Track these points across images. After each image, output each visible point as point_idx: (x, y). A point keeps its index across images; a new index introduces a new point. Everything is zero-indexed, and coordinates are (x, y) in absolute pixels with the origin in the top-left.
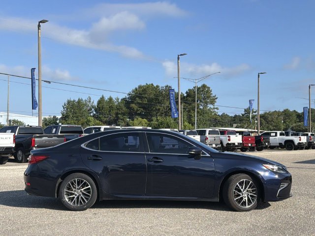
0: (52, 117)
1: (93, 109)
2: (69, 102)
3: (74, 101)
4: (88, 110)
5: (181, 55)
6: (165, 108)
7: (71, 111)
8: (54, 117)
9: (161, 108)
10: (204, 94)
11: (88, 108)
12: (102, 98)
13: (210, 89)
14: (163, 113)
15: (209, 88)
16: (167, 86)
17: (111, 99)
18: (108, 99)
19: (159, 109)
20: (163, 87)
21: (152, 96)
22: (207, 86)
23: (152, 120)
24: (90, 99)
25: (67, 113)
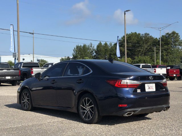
0: (67, 57)
1: (94, 52)
2: (77, 47)
3: (81, 46)
4: (91, 52)
5: (127, 11)
6: (145, 50)
7: (78, 53)
8: (68, 57)
9: (142, 50)
10: (174, 39)
11: (90, 51)
12: (100, 44)
13: (179, 35)
14: (143, 54)
15: (177, 34)
16: (146, 34)
17: (106, 44)
18: (104, 44)
19: (140, 51)
20: (143, 35)
21: (135, 41)
22: (176, 32)
23: (135, 59)
24: (92, 45)
25: (76, 55)
